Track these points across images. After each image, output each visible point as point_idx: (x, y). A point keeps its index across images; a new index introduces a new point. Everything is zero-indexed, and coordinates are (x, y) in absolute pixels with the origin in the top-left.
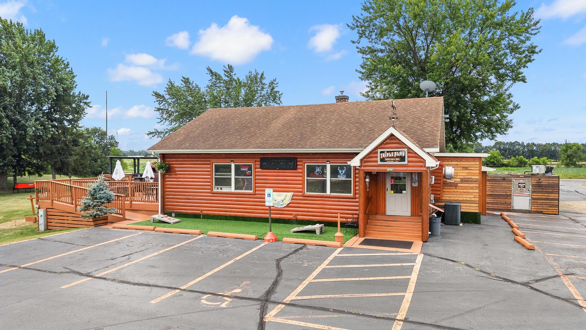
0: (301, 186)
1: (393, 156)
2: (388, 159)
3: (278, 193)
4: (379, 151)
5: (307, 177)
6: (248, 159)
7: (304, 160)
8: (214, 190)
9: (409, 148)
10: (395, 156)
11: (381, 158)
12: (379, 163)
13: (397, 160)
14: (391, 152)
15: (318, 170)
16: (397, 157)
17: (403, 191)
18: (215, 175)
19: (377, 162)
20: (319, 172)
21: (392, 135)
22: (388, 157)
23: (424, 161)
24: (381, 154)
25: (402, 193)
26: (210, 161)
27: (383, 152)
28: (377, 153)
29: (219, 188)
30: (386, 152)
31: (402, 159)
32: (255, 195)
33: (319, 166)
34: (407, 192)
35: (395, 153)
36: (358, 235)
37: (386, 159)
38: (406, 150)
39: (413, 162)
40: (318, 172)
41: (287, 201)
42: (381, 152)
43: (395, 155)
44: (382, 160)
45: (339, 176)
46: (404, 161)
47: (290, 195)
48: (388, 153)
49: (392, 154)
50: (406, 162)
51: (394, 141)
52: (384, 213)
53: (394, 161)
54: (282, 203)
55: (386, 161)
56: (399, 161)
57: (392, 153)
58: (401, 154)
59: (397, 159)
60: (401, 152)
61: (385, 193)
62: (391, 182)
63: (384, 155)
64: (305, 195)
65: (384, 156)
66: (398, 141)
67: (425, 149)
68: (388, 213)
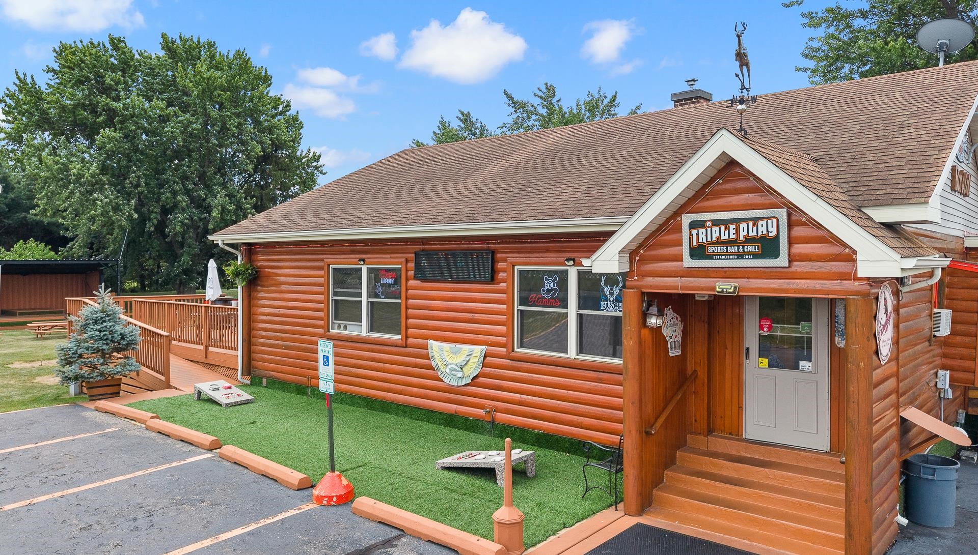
0: (503, 329)
1: (733, 236)
2: (718, 249)
3: (453, 345)
4: (686, 219)
5: (520, 304)
6: (392, 255)
7: (512, 258)
8: (331, 330)
9: (792, 209)
10: (742, 238)
11: (695, 244)
12: (688, 262)
13: (749, 254)
14: (726, 223)
15: (549, 284)
16: (749, 240)
17: (802, 363)
18: (335, 294)
19: (679, 258)
20: (552, 290)
21: (731, 164)
22: (719, 242)
23: (850, 256)
24: (694, 232)
25: (797, 367)
26: (322, 260)
27: (701, 224)
28: (679, 229)
29: (342, 326)
30: (708, 224)
31: (768, 247)
32: (406, 347)
33: (550, 273)
34: (816, 366)
35: (743, 226)
36: (621, 506)
37: (711, 250)
38: (782, 213)
39: (810, 260)
40: (549, 291)
41: (473, 369)
42: (693, 225)
43: (743, 234)
44: (698, 252)
45: (604, 304)
46: (776, 254)
47: (478, 350)
48: (716, 229)
49: (732, 231)
50: (782, 261)
51: (741, 185)
52: (736, 432)
53: (740, 256)
54: (460, 374)
55: (710, 257)
56: (756, 256)
57: (732, 227)
58: (762, 230)
59: (749, 248)
60: (764, 222)
61: (740, 366)
62: (761, 327)
63: (702, 235)
64: (512, 354)
65: (702, 237)
66: (752, 183)
67: (871, 212)
68: (751, 431)
